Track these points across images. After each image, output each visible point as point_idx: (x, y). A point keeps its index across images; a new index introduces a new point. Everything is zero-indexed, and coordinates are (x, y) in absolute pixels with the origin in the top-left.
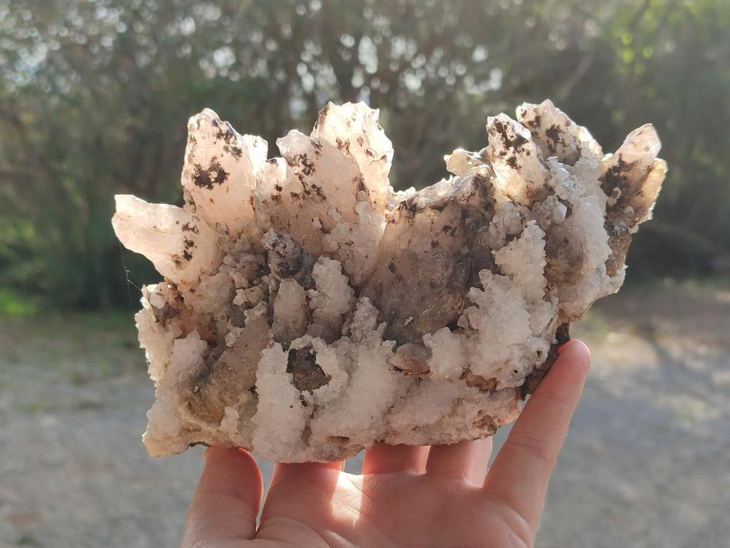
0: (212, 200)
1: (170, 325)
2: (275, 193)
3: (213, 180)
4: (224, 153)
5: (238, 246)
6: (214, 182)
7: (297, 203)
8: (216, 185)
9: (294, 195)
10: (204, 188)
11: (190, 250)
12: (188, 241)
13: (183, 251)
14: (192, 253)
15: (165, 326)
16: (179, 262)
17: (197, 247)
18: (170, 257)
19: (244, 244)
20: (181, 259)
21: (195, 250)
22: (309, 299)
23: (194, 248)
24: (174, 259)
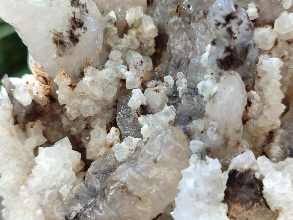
1: (31, 129)
5: (125, 42)
11: (78, 31)
12: (77, 20)
13: (68, 30)
14: (79, 35)
15: (24, 130)
16: (65, 44)
17: (86, 29)
18: (52, 36)
19: (132, 41)
20: (67, 40)
21: (84, 33)
22: (249, 103)
23: (83, 30)
24: (58, 39)
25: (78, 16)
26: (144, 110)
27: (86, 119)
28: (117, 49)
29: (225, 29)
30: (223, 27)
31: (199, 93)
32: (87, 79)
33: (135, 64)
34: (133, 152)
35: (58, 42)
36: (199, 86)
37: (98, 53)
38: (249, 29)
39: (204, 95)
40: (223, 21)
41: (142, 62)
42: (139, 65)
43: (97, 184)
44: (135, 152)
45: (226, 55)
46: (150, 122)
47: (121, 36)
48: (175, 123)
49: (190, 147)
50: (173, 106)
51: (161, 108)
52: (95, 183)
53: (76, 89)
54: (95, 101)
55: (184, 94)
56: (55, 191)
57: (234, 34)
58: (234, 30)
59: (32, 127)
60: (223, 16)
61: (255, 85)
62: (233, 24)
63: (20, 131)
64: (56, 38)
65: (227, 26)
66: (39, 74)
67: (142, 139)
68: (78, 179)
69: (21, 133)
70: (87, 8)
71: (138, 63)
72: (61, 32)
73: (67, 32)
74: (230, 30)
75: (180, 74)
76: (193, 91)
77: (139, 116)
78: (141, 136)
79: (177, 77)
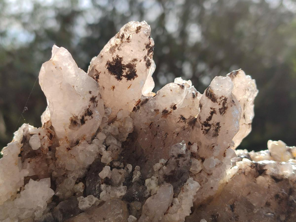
0: (114, 88)
2: (169, 109)
3: (124, 74)
4: (143, 60)
5: (110, 129)
6: (124, 76)
7: (182, 124)
8: (124, 79)
9: (183, 118)
10: (113, 76)
11: (87, 117)
12: (89, 110)
13: (82, 115)
14: (86, 120)
15: (23, 162)
16: (77, 124)
17: (93, 118)
18: (72, 116)
19: (115, 129)
20: (79, 122)
21: (90, 119)
22: (172, 205)
23: (90, 117)
24: (74, 119)
25: (91, 108)
26: (108, 181)
27: (67, 170)
28: (104, 132)
29: (175, 160)
30: (175, 159)
31: (145, 185)
32: (79, 147)
33: (113, 149)
34: (90, 206)
35: (73, 121)
36: (147, 181)
37: (92, 133)
38: (189, 164)
39: (148, 188)
40: (176, 156)
41: (117, 149)
42: (115, 151)
43: (60, 217)
44: (91, 206)
45: (170, 174)
46: (108, 191)
47: (109, 124)
48: (124, 198)
49: (128, 219)
50: (126, 186)
51: (119, 185)
52: (59, 216)
53: (70, 151)
54: (78, 162)
55: (136, 181)
56: (32, 212)
57: (180, 165)
58: (180, 162)
59: (29, 162)
60: (177, 154)
61: (179, 195)
62: (181, 160)
63: (21, 161)
64: (73, 118)
65: (178, 159)
66: (49, 130)
67: (99, 199)
68: (47, 208)
69: (20, 164)
70: (98, 104)
71: (115, 149)
72: (78, 115)
73: (81, 116)
74: (178, 162)
75: (138, 167)
76: (142, 181)
77: (102, 184)
78: (99, 198)
79: (136, 168)
